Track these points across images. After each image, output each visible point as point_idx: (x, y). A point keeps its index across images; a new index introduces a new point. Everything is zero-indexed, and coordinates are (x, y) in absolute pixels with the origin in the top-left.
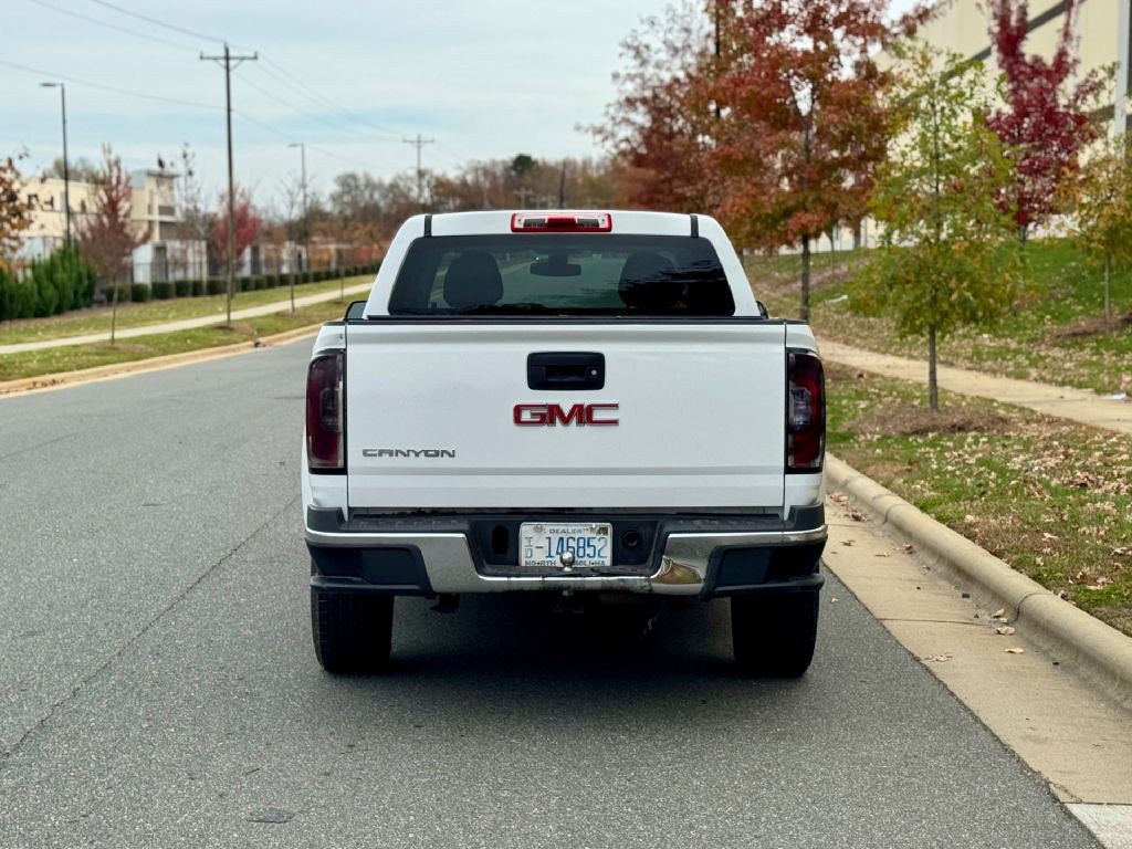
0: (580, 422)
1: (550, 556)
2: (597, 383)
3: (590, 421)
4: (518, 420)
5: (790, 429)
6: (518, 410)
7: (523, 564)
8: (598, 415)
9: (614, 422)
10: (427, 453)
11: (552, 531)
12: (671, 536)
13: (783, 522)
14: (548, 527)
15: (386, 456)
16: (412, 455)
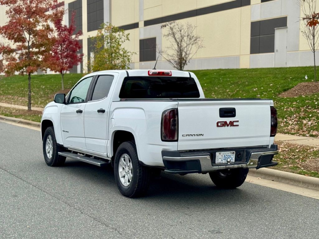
0: (231, 126)
1: (222, 160)
2: (234, 116)
3: (233, 126)
4: (218, 126)
5: (272, 126)
6: (218, 123)
7: (216, 163)
8: (235, 124)
9: (238, 125)
10: (197, 135)
11: (223, 154)
12: (252, 153)
13: (269, 149)
14: (222, 153)
15: (188, 136)
16: (194, 135)
